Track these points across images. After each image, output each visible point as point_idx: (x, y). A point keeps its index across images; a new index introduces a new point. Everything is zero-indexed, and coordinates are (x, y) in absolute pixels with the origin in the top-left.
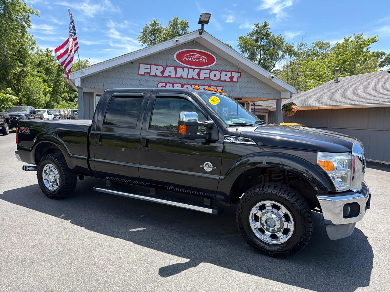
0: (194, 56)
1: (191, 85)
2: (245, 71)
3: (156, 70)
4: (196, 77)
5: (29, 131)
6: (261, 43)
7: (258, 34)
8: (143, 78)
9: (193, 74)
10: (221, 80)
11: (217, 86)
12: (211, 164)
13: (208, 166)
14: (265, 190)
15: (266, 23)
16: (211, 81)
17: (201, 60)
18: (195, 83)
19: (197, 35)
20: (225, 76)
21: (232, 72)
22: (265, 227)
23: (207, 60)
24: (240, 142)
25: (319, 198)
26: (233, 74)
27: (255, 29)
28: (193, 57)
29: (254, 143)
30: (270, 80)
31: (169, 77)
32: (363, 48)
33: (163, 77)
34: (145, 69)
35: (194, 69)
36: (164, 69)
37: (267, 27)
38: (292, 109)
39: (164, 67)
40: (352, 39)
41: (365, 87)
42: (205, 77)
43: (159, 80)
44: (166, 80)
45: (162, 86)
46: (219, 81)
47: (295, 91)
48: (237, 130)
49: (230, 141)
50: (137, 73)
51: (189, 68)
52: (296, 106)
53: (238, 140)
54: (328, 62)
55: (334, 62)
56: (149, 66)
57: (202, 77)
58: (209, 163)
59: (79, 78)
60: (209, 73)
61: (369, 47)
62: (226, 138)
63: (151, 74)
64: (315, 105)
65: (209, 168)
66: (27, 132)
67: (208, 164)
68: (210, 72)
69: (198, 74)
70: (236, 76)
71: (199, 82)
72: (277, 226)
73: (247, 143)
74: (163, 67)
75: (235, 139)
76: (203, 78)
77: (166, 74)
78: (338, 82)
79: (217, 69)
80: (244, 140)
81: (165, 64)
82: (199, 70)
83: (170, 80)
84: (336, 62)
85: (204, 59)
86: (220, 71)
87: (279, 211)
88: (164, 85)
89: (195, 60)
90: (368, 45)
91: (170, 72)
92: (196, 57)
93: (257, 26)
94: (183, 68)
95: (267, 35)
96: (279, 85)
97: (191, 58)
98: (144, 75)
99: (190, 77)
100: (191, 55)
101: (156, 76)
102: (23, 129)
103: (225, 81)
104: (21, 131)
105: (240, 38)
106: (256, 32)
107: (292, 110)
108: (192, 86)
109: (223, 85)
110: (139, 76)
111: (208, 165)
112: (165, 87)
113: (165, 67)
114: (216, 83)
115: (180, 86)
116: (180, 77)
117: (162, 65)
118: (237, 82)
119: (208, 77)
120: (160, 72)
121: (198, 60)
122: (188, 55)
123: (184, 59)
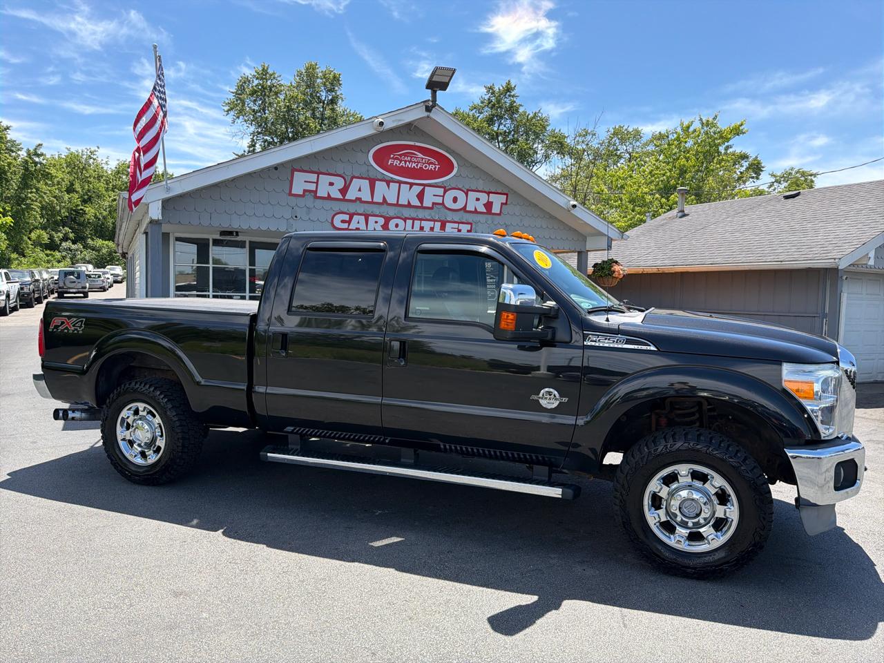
0: (412, 157)
1: (405, 220)
2: (515, 192)
3: (328, 186)
4: (416, 202)
5: (81, 326)
6: (499, 126)
7: (492, 108)
8: (301, 202)
9: (409, 195)
10: (467, 209)
11: (459, 223)
12: (556, 393)
13: (548, 397)
14: (678, 444)
15: (509, 83)
16: (446, 211)
17: (426, 167)
18: (415, 216)
19: (421, 113)
20: (476, 202)
21: (489, 193)
22: (679, 519)
23: (437, 166)
24: (620, 346)
25: (789, 454)
26: (493, 198)
27: (487, 97)
28: (409, 158)
29: (653, 348)
30: (569, 211)
31: (358, 202)
32: (718, 145)
33: (344, 200)
34: (305, 182)
35: (411, 185)
36: (348, 183)
37: (512, 94)
38: (614, 272)
39: (347, 178)
40: (697, 125)
41: (746, 226)
42: (433, 203)
43: (337, 206)
44: (352, 208)
45: (343, 221)
46: (462, 212)
47: (617, 235)
48: (607, 320)
49: (597, 344)
50: (288, 192)
51: (400, 183)
52: (621, 267)
53: (617, 342)
54: (650, 173)
55: (662, 172)
56: (313, 177)
57: (427, 203)
58: (551, 390)
59: (160, 202)
60: (442, 195)
61: (730, 143)
62: (590, 338)
63: (318, 195)
64: (649, 263)
65: (551, 401)
66: (73, 328)
67: (549, 392)
68: (445, 192)
69: (421, 196)
70: (497, 201)
71: (421, 214)
72: (703, 515)
73: (636, 347)
74: (345, 180)
75: (609, 340)
76: (431, 206)
77: (351, 195)
78: (685, 215)
79: (460, 187)
80: (628, 342)
81: (349, 174)
82: (422, 187)
83: (361, 208)
84: (666, 172)
85: (432, 163)
86: (465, 190)
87: (707, 485)
88: (348, 219)
89: (414, 165)
90: (728, 140)
91: (360, 190)
92: (415, 160)
93: (490, 89)
94: (388, 182)
95: (512, 110)
96: (586, 223)
97: (406, 162)
98: (303, 196)
99: (403, 201)
100: (405, 155)
101: (329, 198)
102: (63, 323)
103: (476, 212)
104: (57, 327)
106: (489, 103)
107: (614, 275)
108: (407, 221)
109: (470, 221)
110: (292, 197)
111: (550, 395)
112: (349, 222)
113: (348, 180)
114: (457, 217)
115: (381, 221)
116: (381, 201)
117: (344, 175)
118: (499, 214)
119: (441, 202)
120: (339, 190)
121: (419, 166)
122: (398, 155)
123: (390, 162)
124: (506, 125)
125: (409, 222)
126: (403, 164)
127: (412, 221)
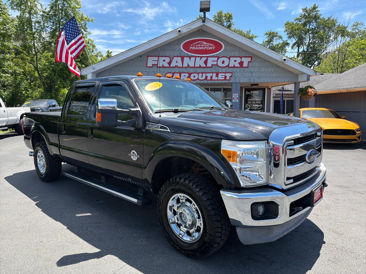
0: (201, 45)
1: (198, 73)
2: (256, 56)
3: (163, 62)
4: (203, 65)
6: (309, 26)
7: (305, 18)
8: (151, 69)
9: (200, 62)
10: (230, 66)
11: (225, 73)
13: (133, 154)
15: (315, 5)
16: (219, 68)
17: (208, 48)
18: (202, 71)
19: (200, 24)
20: (234, 62)
21: (241, 58)
23: (214, 47)
24: (158, 130)
26: (243, 59)
27: (303, 14)
28: (200, 45)
29: (169, 131)
31: (176, 67)
33: (170, 67)
34: (153, 61)
35: (201, 57)
36: (171, 59)
37: (317, 10)
38: (308, 92)
39: (171, 58)
42: (212, 65)
43: (167, 70)
44: (173, 70)
46: (227, 67)
47: (313, 73)
48: (160, 116)
49: (150, 129)
50: (146, 66)
51: (196, 57)
52: (313, 90)
53: (156, 128)
56: (156, 58)
57: (209, 65)
58: (134, 151)
59: (92, 73)
60: (217, 60)
62: (148, 126)
63: (158, 66)
65: (134, 157)
69: (206, 62)
70: (246, 61)
71: (206, 70)
73: (163, 130)
75: (154, 126)
76: (211, 66)
77: (173, 65)
79: (226, 56)
80: (161, 127)
81: (172, 55)
82: (207, 58)
83: (177, 70)
85: (211, 46)
86: (229, 57)
88: (172, 75)
89: (202, 48)
91: (177, 62)
92: (203, 46)
93: (305, 10)
94: (190, 57)
95: (316, 18)
97: (198, 47)
98: (152, 67)
99: (197, 65)
100: (198, 44)
101: (163, 67)
103: (234, 67)
105: (286, 24)
106: (304, 16)
107: (308, 94)
109: (232, 72)
110: (148, 68)
111: (134, 154)
114: (224, 70)
115: (187, 75)
116: (187, 66)
117: (169, 56)
118: (247, 67)
119: (216, 64)
120: (167, 63)
121: (205, 48)
122: (194, 44)
123: (190, 48)
124: (313, 25)
125: (200, 75)
126: (197, 48)
127: (201, 74)
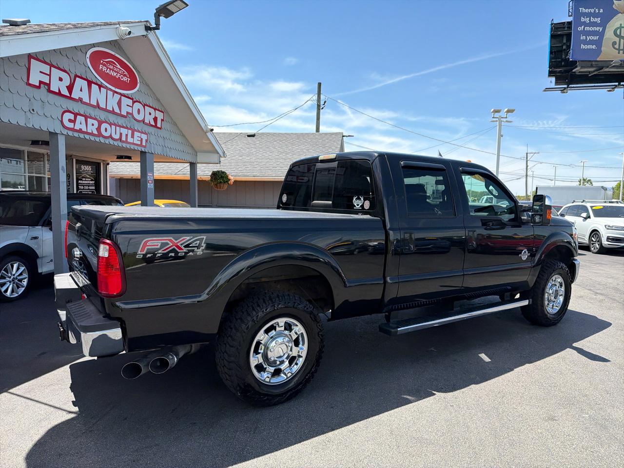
0: (114, 66)
1: (111, 124)
2: (167, 111)
3: (59, 81)
4: (117, 109)
5: (200, 246)
8: (36, 93)
9: (112, 104)
10: (145, 121)
11: (141, 133)
16: (135, 122)
17: (122, 78)
18: (116, 122)
19: (140, 31)
20: (149, 116)
21: (155, 109)
26: (157, 114)
28: (112, 67)
30: (206, 133)
31: (80, 102)
33: (70, 98)
34: (41, 72)
35: (114, 93)
36: (72, 81)
43: (65, 104)
44: (76, 108)
45: (70, 121)
46: (143, 123)
50: (26, 80)
51: (107, 89)
56: (47, 69)
57: (124, 112)
60: (132, 106)
63: (51, 89)
66: (185, 250)
68: (133, 103)
69: (119, 104)
70: (160, 116)
71: (120, 121)
74: (70, 77)
76: (126, 115)
77: (76, 94)
79: (141, 101)
81: (73, 71)
82: (120, 96)
83: (82, 109)
86: (144, 105)
88: (73, 119)
89: (115, 74)
91: (81, 90)
92: (116, 69)
97: (110, 70)
98: (39, 87)
99: (109, 107)
100: (109, 63)
101: (59, 93)
102: (165, 245)
103: (149, 124)
104: (152, 251)
108: (112, 126)
109: (147, 132)
110: (29, 87)
112: (74, 122)
113: (73, 78)
114: (140, 127)
115: (96, 124)
116: (96, 104)
117: (69, 72)
118: (160, 128)
119: (131, 112)
120: (67, 87)
121: (118, 76)
122: (105, 62)
123: (101, 67)
126: (108, 71)
127: (115, 127)
